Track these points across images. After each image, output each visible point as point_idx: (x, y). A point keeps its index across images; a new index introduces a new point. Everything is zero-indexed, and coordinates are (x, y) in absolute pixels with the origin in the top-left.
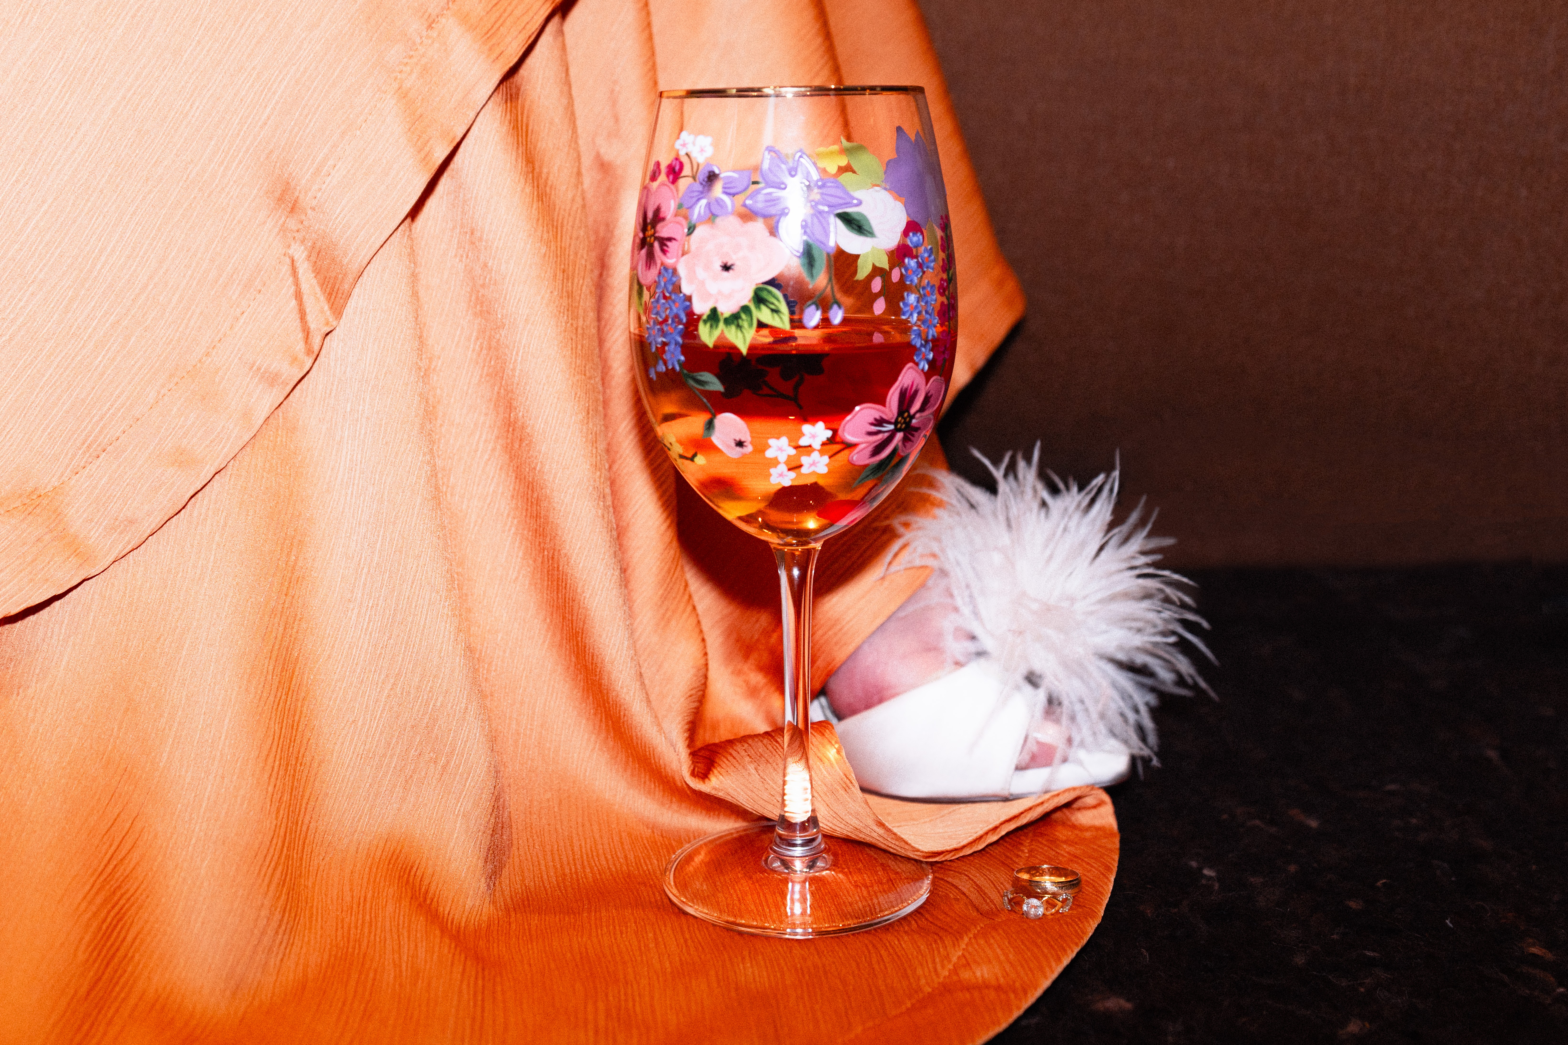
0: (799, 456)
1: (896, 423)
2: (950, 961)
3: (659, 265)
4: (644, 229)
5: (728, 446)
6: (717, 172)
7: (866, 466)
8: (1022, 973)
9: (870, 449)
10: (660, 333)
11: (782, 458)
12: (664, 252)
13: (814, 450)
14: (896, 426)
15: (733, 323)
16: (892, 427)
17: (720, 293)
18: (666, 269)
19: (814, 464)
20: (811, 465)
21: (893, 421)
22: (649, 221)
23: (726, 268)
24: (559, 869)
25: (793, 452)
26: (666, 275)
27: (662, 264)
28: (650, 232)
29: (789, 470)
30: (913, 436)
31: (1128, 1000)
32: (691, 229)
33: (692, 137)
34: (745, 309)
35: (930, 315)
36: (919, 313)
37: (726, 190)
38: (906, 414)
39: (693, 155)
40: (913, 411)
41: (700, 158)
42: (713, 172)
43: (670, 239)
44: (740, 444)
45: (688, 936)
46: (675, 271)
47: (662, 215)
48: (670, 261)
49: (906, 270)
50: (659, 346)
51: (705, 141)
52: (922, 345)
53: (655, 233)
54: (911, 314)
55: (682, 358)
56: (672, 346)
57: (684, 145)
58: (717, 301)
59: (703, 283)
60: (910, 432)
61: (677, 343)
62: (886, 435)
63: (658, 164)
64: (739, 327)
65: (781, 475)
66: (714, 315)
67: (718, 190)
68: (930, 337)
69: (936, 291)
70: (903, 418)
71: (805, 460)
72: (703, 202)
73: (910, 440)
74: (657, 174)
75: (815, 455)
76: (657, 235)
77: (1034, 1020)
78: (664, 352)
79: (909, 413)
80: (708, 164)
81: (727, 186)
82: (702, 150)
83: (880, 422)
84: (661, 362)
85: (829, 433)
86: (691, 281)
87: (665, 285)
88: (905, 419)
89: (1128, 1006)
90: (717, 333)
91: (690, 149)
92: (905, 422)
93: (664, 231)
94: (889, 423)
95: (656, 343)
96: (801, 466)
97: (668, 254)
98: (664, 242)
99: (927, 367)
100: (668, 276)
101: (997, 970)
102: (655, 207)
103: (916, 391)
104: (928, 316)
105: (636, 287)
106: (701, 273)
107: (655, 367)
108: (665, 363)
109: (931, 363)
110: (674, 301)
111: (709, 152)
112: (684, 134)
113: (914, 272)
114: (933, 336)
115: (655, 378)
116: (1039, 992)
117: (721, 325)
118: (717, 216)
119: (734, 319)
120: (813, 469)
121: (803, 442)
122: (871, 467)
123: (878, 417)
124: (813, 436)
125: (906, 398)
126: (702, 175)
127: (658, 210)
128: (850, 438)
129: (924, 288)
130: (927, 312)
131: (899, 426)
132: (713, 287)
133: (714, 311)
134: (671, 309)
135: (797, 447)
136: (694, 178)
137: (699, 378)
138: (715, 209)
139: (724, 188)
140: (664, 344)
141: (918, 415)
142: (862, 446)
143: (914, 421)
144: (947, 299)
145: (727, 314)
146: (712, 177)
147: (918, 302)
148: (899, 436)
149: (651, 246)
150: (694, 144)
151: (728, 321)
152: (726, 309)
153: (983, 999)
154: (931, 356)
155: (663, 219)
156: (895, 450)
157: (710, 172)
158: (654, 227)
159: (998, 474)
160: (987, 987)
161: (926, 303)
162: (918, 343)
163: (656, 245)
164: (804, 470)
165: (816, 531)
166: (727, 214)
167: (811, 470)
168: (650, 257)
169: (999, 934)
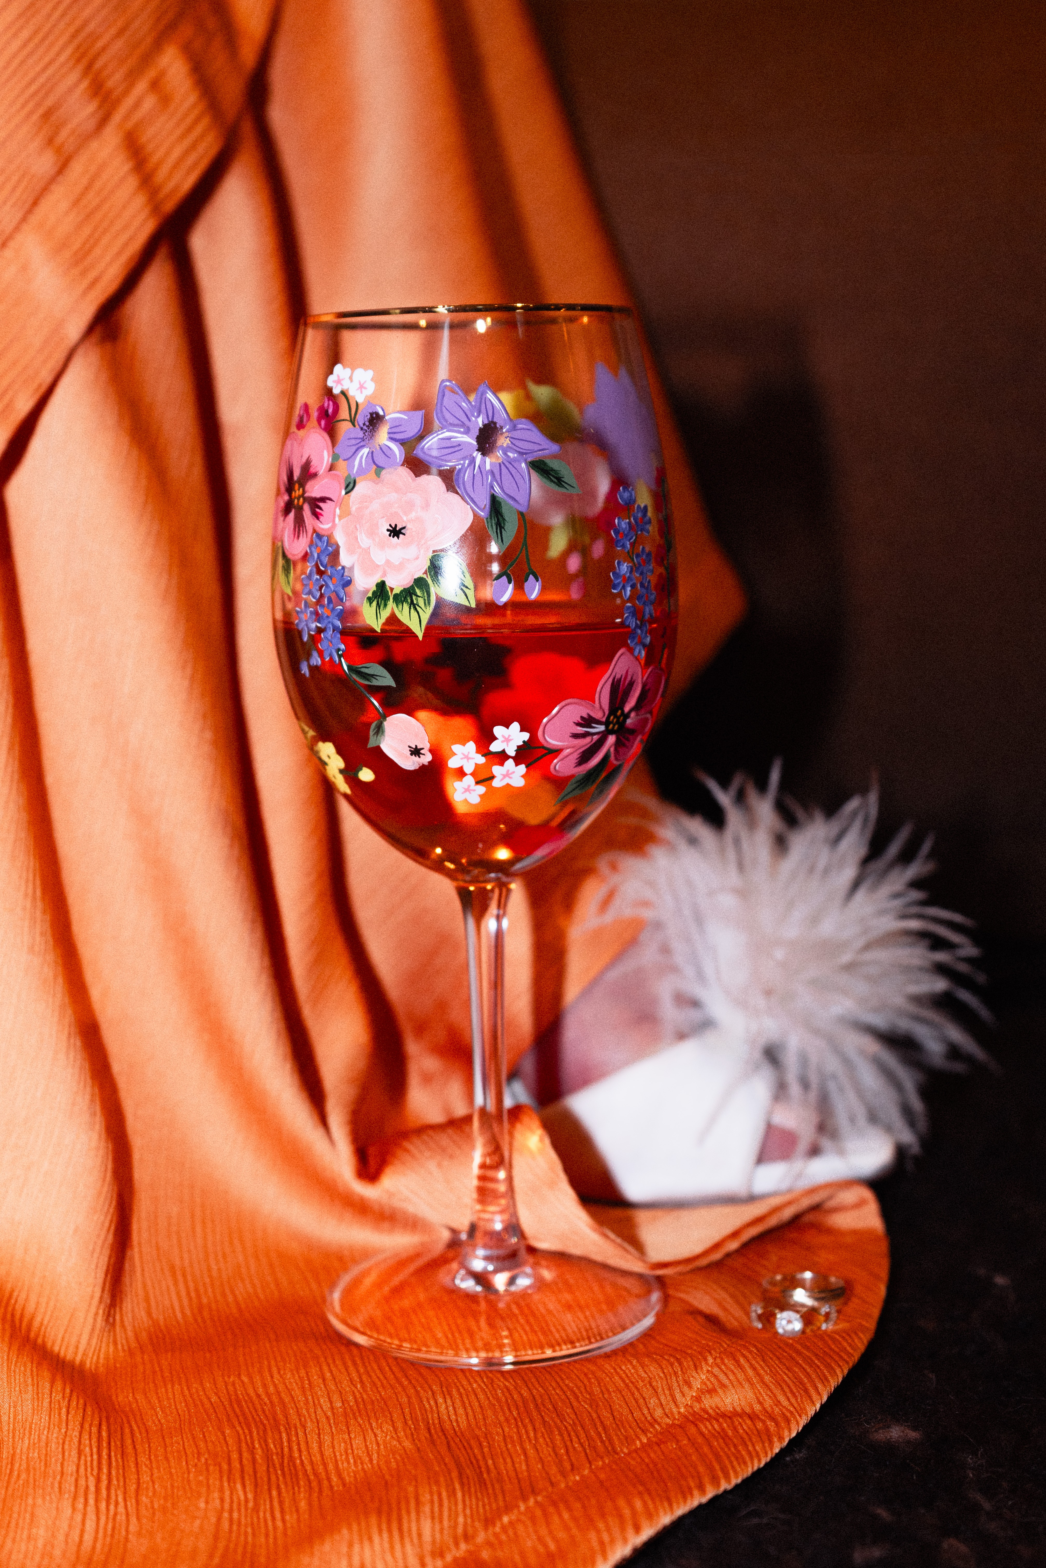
0: (488, 766)
1: (607, 723)
2: (690, 1387)
3: (310, 531)
4: (290, 489)
5: (401, 755)
6: (381, 413)
7: (573, 776)
8: (782, 1398)
9: (576, 755)
10: (314, 617)
11: (469, 769)
12: (317, 516)
13: (508, 757)
14: (607, 727)
15: (405, 600)
16: (602, 728)
17: (388, 562)
18: (320, 537)
19: (508, 775)
20: (505, 776)
21: (604, 720)
22: (295, 478)
23: (395, 532)
24: (195, 1300)
25: (481, 760)
26: (320, 544)
27: (315, 531)
28: (298, 492)
29: (477, 783)
30: (628, 740)
31: (915, 1428)
32: (350, 486)
33: (348, 371)
34: (420, 582)
35: (647, 589)
36: (633, 587)
37: (392, 436)
38: (619, 712)
39: (351, 393)
40: (627, 709)
41: (359, 396)
42: (377, 414)
43: (324, 499)
44: (416, 752)
45: (362, 1370)
46: (330, 537)
47: (312, 470)
48: (324, 526)
49: (617, 532)
50: (312, 633)
51: (364, 375)
52: (637, 626)
53: (304, 492)
54: (624, 587)
55: (343, 647)
56: (330, 632)
57: (339, 381)
58: (384, 574)
59: (367, 551)
60: (624, 734)
61: (335, 629)
62: (596, 737)
63: (306, 407)
64: (413, 605)
65: (467, 790)
66: (381, 593)
67: (382, 436)
68: (647, 616)
69: (653, 560)
70: (615, 716)
71: (497, 770)
72: (365, 451)
73: (624, 745)
74: (305, 419)
75: (510, 763)
76: (306, 495)
77: (800, 1455)
78: (320, 640)
79: (623, 711)
80: (369, 402)
81: (394, 430)
82: (362, 387)
83: (587, 721)
84: (315, 654)
85: (526, 736)
86: (351, 551)
87: (319, 557)
88: (618, 718)
89: (913, 1435)
90: (385, 614)
91: (346, 385)
92: (618, 722)
93: (314, 489)
94: (599, 722)
95: (309, 630)
96: (493, 777)
97: (321, 518)
98: (316, 504)
99: (643, 653)
100: (322, 545)
101: (750, 1395)
102: (304, 460)
103: (632, 684)
104: (644, 591)
105: (281, 562)
106: (364, 541)
107: (308, 661)
108: (321, 654)
109: (649, 649)
110: (331, 577)
111: (370, 388)
112: (338, 368)
113: (627, 536)
114: (651, 615)
115: (307, 675)
116: (803, 1421)
117: (391, 604)
118: (383, 468)
119: (407, 596)
120: (507, 781)
121: (495, 747)
122: (578, 778)
123: (585, 716)
124: (507, 740)
125: (619, 692)
126: (361, 419)
127: (307, 466)
128: (552, 741)
129: (638, 556)
130: (642, 585)
131: (611, 726)
132: (379, 557)
133: (381, 586)
134: (327, 586)
135: (487, 753)
136: (353, 422)
137: (363, 670)
138: (380, 460)
139: (389, 433)
140: (320, 631)
141: (633, 715)
142: (567, 751)
143: (629, 721)
144: (666, 569)
145: (397, 591)
146: (375, 420)
147: (631, 572)
148: (611, 739)
149: (300, 509)
150: (351, 378)
151: (398, 599)
152: (397, 583)
153: (735, 1429)
154: (648, 640)
155: (315, 475)
156: (606, 757)
157: (371, 414)
158: (302, 485)
159: (724, 798)
160: (741, 1415)
161: (642, 573)
162: (632, 623)
163: (306, 507)
164: (496, 783)
165: (511, 863)
166: (393, 465)
167: (503, 783)
168: (299, 523)
169: (750, 1352)
